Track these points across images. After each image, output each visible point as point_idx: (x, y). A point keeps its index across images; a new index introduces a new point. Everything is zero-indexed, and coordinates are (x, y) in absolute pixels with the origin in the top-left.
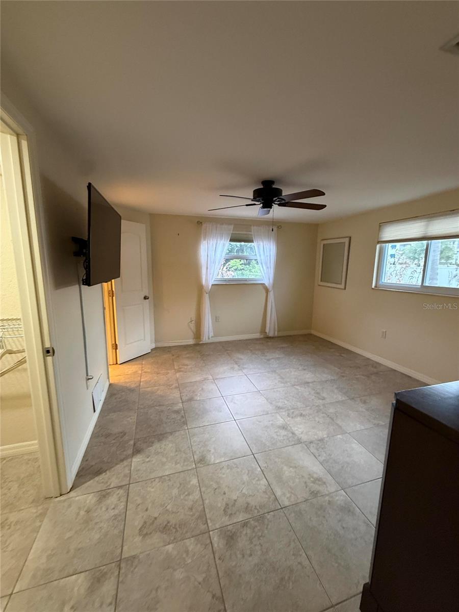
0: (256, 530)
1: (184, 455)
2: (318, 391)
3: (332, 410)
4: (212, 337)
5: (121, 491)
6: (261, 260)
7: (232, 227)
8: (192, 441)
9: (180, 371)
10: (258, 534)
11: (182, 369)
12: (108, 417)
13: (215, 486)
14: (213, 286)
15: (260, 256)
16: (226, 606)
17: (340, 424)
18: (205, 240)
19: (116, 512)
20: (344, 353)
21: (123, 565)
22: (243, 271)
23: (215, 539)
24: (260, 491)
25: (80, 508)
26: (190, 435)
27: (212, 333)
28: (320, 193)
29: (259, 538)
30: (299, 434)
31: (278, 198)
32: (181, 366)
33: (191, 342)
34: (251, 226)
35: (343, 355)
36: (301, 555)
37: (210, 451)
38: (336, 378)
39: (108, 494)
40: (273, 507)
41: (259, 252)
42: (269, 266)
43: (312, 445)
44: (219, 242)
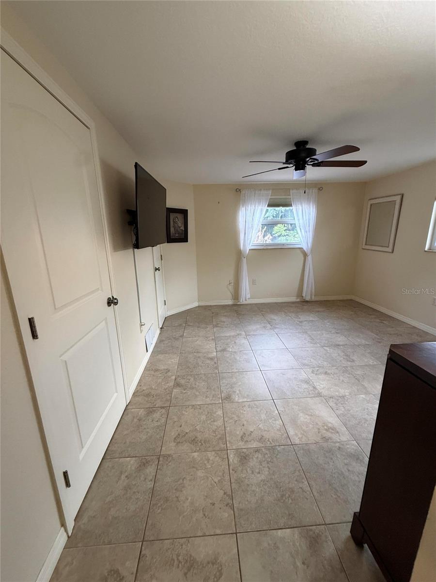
0: (266, 456)
1: (214, 393)
2: (348, 354)
3: (359, 372)
4: (248, 299)
5: (163, 411)
6: (299, 224)
7: (270, 192)
8: (221, 382)
9: (217, 327)
10: (267, 460)
11: (219, 325)
12: (157, 357)
13: (236, 419)
14: (250, 251)
15: (299, 220)
16: (234, 502)
17: (366, 385)
18: (243, 206)
19: (159, 423)
20: (385, 321)
21: (161, 459)
22: (287, 237)
23: (231, 456)
24: (275, 428)
25: (134, 417)
26: (220, 378)
27: (249, 295)
28: (354, 149)
29: (268, 463)
30: (321, 389)
31: (311, 159)
32: (219, 323)
33: (230, 302)
34: (289, 189)
35: (384, 322)
36: (303, 482)
37: (236, 392)
38: (370, 343)
39: (154, 411)
40: (283, 442)
41: (298, 216)
42: (307, 230)
43: (331, 400)
44: (257, 208)
